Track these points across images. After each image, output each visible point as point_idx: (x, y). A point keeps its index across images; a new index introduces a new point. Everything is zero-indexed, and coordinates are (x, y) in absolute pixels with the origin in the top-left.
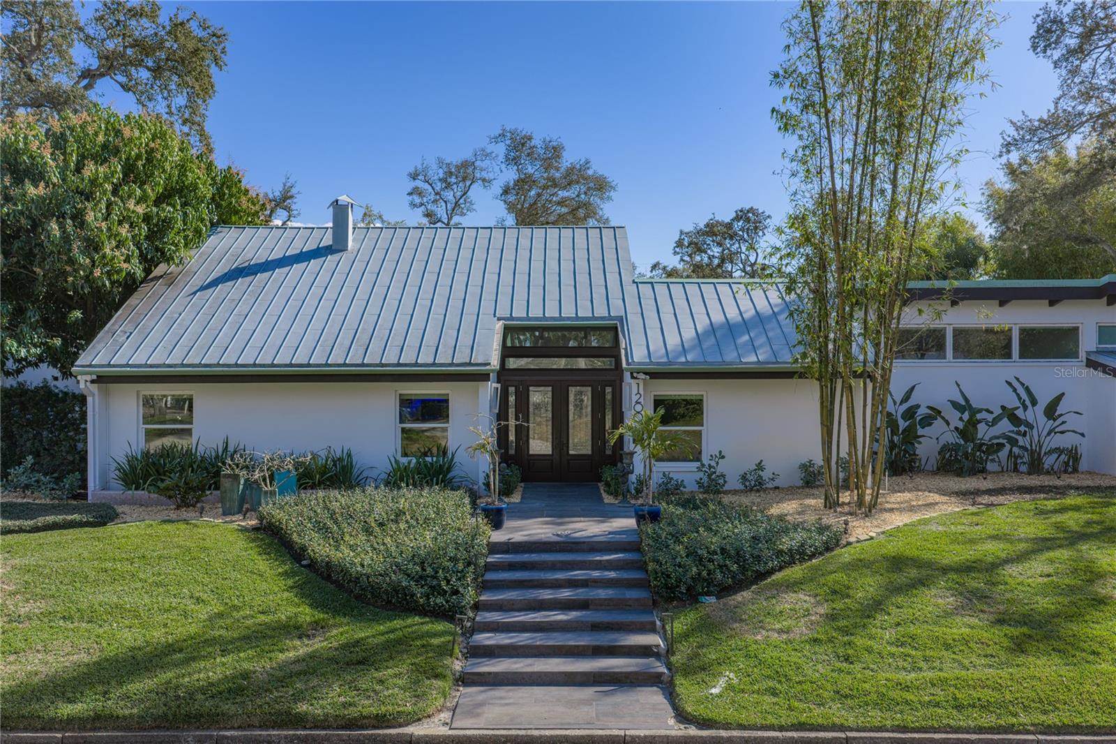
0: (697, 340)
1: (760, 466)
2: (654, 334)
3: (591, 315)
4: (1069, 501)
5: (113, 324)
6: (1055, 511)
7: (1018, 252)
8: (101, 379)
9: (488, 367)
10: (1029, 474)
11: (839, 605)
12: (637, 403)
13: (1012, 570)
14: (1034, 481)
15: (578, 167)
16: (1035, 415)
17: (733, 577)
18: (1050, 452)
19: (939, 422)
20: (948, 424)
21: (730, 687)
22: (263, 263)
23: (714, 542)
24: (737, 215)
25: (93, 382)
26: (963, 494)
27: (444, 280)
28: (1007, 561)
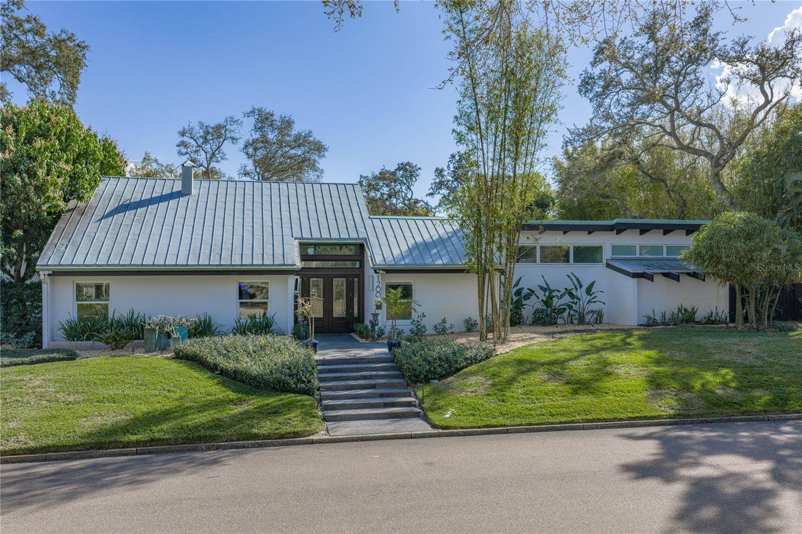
0: (409, 252)
1: (444, 321)
2: (385, 249)
3: (329, 237)
4: (597, 335)
5: (53, 240)
6: (591, 340)
7: (571, 201)
8: (55, 274)
9: (295, 267)
10: (579, 324)
11: (497, 380)
12: (378, 287)
13: (572, 363)
14: (581, 327)
15: (303, 134)
16: (581, 293)
17: (446, 371)
18: (588, 313)
19: (533, 298)
20: (538, 298)
21: (453, 414)
22: (140, 202)
23: (435, 354)
24: (399, 167)
25: (49, 275)
26: (547, 334)
27: (257, 215)
28: (570, 360)
